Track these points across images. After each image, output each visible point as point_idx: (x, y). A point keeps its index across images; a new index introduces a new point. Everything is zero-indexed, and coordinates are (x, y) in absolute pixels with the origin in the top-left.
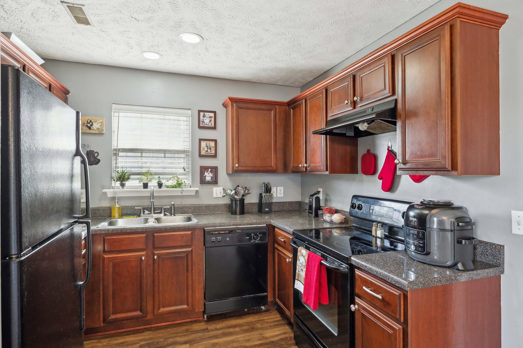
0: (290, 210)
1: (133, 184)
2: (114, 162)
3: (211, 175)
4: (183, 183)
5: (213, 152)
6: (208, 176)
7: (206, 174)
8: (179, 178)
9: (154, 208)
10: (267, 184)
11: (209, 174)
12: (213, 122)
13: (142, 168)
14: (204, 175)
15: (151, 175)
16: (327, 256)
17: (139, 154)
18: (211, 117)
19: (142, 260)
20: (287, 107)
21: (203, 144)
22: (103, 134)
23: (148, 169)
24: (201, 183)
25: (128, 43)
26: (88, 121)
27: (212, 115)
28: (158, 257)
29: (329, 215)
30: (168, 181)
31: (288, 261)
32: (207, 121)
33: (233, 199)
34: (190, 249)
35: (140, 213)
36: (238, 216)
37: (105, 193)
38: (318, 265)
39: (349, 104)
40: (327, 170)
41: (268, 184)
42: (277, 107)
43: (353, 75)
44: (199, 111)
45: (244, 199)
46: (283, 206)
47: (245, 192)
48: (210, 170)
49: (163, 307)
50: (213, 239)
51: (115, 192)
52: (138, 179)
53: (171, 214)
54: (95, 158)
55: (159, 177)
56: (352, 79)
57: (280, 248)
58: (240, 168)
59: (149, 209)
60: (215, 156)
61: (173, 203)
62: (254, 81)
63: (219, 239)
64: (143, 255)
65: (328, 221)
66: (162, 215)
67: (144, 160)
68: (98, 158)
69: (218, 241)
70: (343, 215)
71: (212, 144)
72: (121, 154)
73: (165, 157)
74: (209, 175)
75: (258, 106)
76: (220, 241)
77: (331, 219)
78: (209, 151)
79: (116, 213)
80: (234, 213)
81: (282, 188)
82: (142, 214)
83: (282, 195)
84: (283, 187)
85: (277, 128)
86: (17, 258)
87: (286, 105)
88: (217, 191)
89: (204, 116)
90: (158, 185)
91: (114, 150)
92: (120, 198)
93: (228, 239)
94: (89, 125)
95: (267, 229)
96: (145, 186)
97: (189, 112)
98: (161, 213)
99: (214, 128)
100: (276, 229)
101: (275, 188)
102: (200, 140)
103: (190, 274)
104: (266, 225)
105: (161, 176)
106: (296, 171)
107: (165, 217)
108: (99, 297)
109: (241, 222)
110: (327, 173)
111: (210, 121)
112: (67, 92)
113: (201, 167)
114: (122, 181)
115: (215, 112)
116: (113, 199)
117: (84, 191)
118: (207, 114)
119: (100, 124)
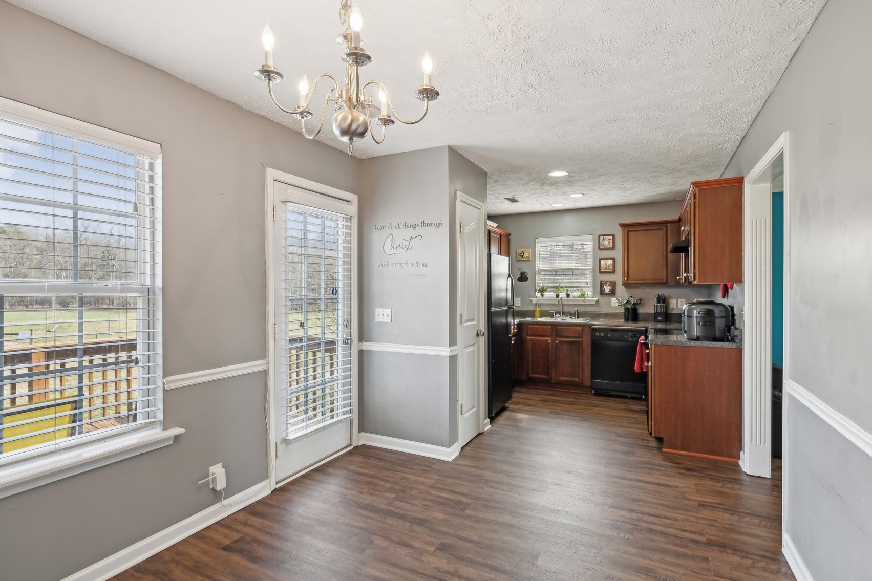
1: (549, 295)
2: (536, 280)
3: (609, 288)
4: (586, 294)
5: (612, 268)
6: (607, 289)
7: (605, 287)
8: (583, 290)
9: (562, 311)
10: (661, 296)
11: (607, 287)
12: (611, 244)
13: (556, 283)
14: (603, 288)
15: (562, 288)
18: (610, 239)
19: (548, 342)
20: (680, 224)
21: (603, 262)
22: (530, 260)
23: (559, 284)
26: (521, 252)
27: (611, 237)
28: (559, 342)
30: (574, 292)
32: (606, 243)
33: (627, 309)
34: (580, 340)
36: (631, 321)
37: (531, 301)
41: (663, 295)
44: (599, 236)
45: (636, 308)
47: (637, 302)
48: (608, 283)
49: (563, 376)
50: (597, 334)
51: (537, 300)
52: (553, 291)
53: (575, 318)
54: (526, 277)
55: (568, 289)
58: (629, 282)
59: (559, 313)
61: (576, 309)
63: (602, 334)
64: (549, 340)
66: (569, 318)
67: (557, 277)
71: (611, 262)
73: (573, 274)
76: (602, 336)
78: (608, 267)
79: (537, 313)
80: (626, 319)
81: (684, 300)
82: (554, 315)
84: (686, 299)
87: (678, 222)
88: (614, 301)
89: (604, 239)
90: (567, 296)
91: (537, 271)
92: (540, 304)
93: (609, 335)
94: (522, 255)
96: (557, 296)
97: (591, 237)
98: (568, 316)
99: (613, 248)
101: (674, 300)
102: (600, 259)
103: (580, 358)
104: (645, 328)
107: (571, 319)
108: (524, 362)
111: (609, 243)
112: (509, 235)
113: (601, 282)
114: (541, 293)
115: (613, 235)
116: (536, 304)
117: (519, 299)
118: (606, 237)
119: (528, 254)
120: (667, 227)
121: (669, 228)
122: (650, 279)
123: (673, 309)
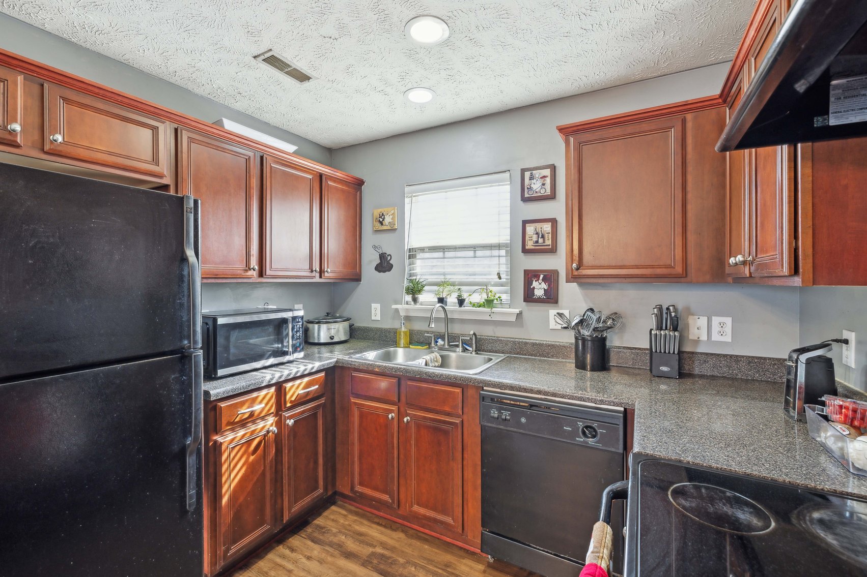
2: (407, 268)
3: (544, 286)
4: (496, 299)
5: (549, 242)
6: (539, 288)
7: (535, 284)
8: (491, 292)
10: (668, 309)
11: (540, 284)
12: (548, 186)
14: (532, 287)
17: (440, 254)
18: (545, 177)
19: (388, 418)
21: (530, 229)
22: (396, 229)
24: (525, 301)
26: (380, 215)
27: (547, 172)
28: (412, 419)
30: (470, 295)
32: (536, 186)
34: (458, 421)
35: (431, 343)
36: (588, 374)
37: (397, 310)
40: (795, 271)
41: (671, 308)
42: (689, 116)
44: (523, 171)
45: (605, 338)
46: (729, 367)
48: (542, 276)
49: (418, 504)
50: (494, 413)
51: (407, 310)
54: (388, 262)
55: (460, 289)
58: (582, 272)
60: (553, 250)
62: (638, 77)
63: (505, 416)
64: (392, 411)
65: (835, 454)
67: (445, 262)
68: (391, 262)
69: (502, 420)
71: (547, 227)
72: (421, 255)
73: (475, 257)
74: (540, 286)
75: (630, 129)
76: (506, 420)
77: (844, 449)
78: (541, 240)
79: (402, 339)
81: (728, 321)
82: (433, 345)
83: (728, 339)
84: (731, 318)
85: (690, 169)
87: (719, 104)
88: (554, 318)
89: (531, 178)
90: (458, 302)
91: (412, 250)
93: (523, 420)
94: (381, 220)
96: (441, 302)
97: (507, 176)
99: (552, 196)
101: (703, 321)
102: (525, 223)
104: (622, 409)
105: (463, 288)
106: (739, 278)
107: (462, 355)
110: (797, 281)
111: (544, 184)
112: (360, 183)
113: (526, 272)
114: (413, 294)
115: (553, 167)
116: (402, 318)
117: (378, 306)
118: (537, 173)
119: (391, 217)
120: (684, 122)
121: (689, 125)
122: (637, 267)
123: (697, 342)
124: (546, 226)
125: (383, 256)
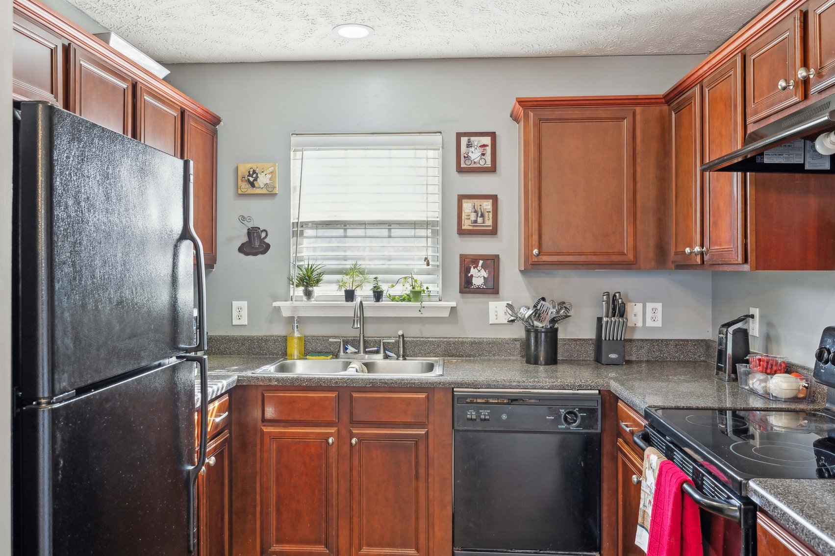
0: (679, 361)
2: (293, 249)
3: (484, 273)
4: (424, 291)
5: (489, 222)
6: (479, 276)
7: (473, 271)
8: (416, 281)
9: (364, 340)
10: (615, 296)
11: (479, 271)
12: (488, 157)
13: (345, 259)
14: (469, 275)
15: (362, 273)
16: (703, 475)
17: (340, 232)
18: (484, 146)
19: (328, 443)
20: (665, 108)
21: (467, 206)
22: (276, 194)
23: (354, 262)
24: (461, 292)
25: (305, 14)
26: (249, 172)
27: (487, 140)
28: (360, 441)
29: (761, 376)
30: (393, 286)
31: (635, 480)
32: (475, 155)
33: (529, 329)
34: (423, 432)
35: (339, 351)
36: (541, 368)
37: (278, 310)
38: (676, 494)
39: (791, 87)
40: (746, 260)
41: (617, 295)
42: (638, 109)
43: (801, 11)
44: (459, 135)
45: (557, 330)
46: (661, 351)
47: (558, 312)
48: (481, 262)
49: (369, 545)
50: (471, 414)
51: (295, 308)
52: (338, 282)
53: (398, 356)
54: (262, 241)
55: (376, 278)
56: (798, 23)
57: (626, 449)
58: (544, 258)
59: (355, 343)
60: (493, 232)
61: (400, 333)
62: (584, 53)
63: (485, 415)
64: (330, 435)
65: (760, 393)
66: (381, 356)
67: (349, 243)
68: (266, 241)
69: (482, 420)
70: (802, 379)
71: (487, 205)
72: (308, 232)
73: (390, 237)
74: (479, 274)
75: (588, 113)
76: (485, 420)
77: (766, 387)
78: (480, 220)
79: (294, 348)
80: (532, 360)
81: (659, 306)
82: (342, 353)
83: (659, 324)
84: (661, 304)
85: (639, 160)
86: (49, 403)
87: (662, 103)
88: (497, 310)
89: (469, 145)
90: (375, 296)
91: (295, 225)
92: (301, 320)
93: (504, 417)
94: (251, 179)
95: (600, 401)
96: (350, 295)
97: (438, 138)
98: (377, 352)
99: (493, 169)
100: (620, 404)
101: (639, 306)
102: (461, 198)
103: (422, 485)
104: (597, 392)
105: (380, 277)
106: (684, 265)
107: (387, 361)
108: (255, 507)
109: (536, 380)
110: (746, 268)
111: (483, 154)
112: (215, 120)
113: (463, 257)
114: (306, 287)
115: (493, 135)
116: (291, 320)
117: (244, 304)
118: (475, 140)
119: (269, 176)
120: (634, 113)
121: (638, 117)
122: (595, 254)
123: (634, 328)
124: (487, 203)
125: (253, 233)
